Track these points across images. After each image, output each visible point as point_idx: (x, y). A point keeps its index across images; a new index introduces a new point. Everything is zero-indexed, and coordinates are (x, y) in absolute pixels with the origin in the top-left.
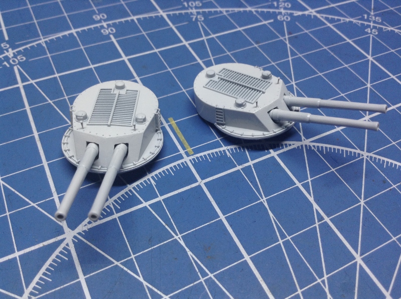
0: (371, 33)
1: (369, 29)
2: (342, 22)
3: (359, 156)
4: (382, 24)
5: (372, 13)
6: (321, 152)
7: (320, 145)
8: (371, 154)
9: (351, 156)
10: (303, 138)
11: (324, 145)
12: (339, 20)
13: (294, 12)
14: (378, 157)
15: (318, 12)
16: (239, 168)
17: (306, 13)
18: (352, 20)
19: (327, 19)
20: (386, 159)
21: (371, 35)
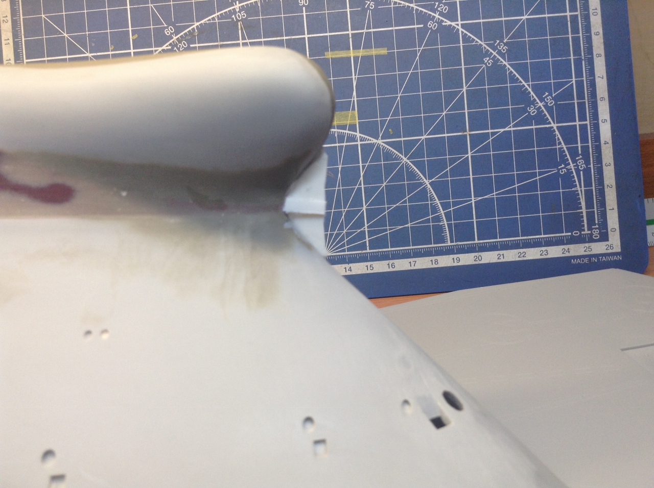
0: (486, 64)
1: (488, 58)
2: (474, 43)
3: (401, 160)
4: (502, 55)
5: (505, 41)
6: (383, 150)
7: (386, 146)
8: (408, 161)
9: (397, 158)
10: (380, 138)
11: (388, 147)
12: (473, 40)
13: (445, 20)
14: (410, 164)
15: (463, 26)
16: (337, 145)
17: (453, 24)
18: (482, 43)
19: (464, 36)
20: (413, 167)
21: (484, 66)
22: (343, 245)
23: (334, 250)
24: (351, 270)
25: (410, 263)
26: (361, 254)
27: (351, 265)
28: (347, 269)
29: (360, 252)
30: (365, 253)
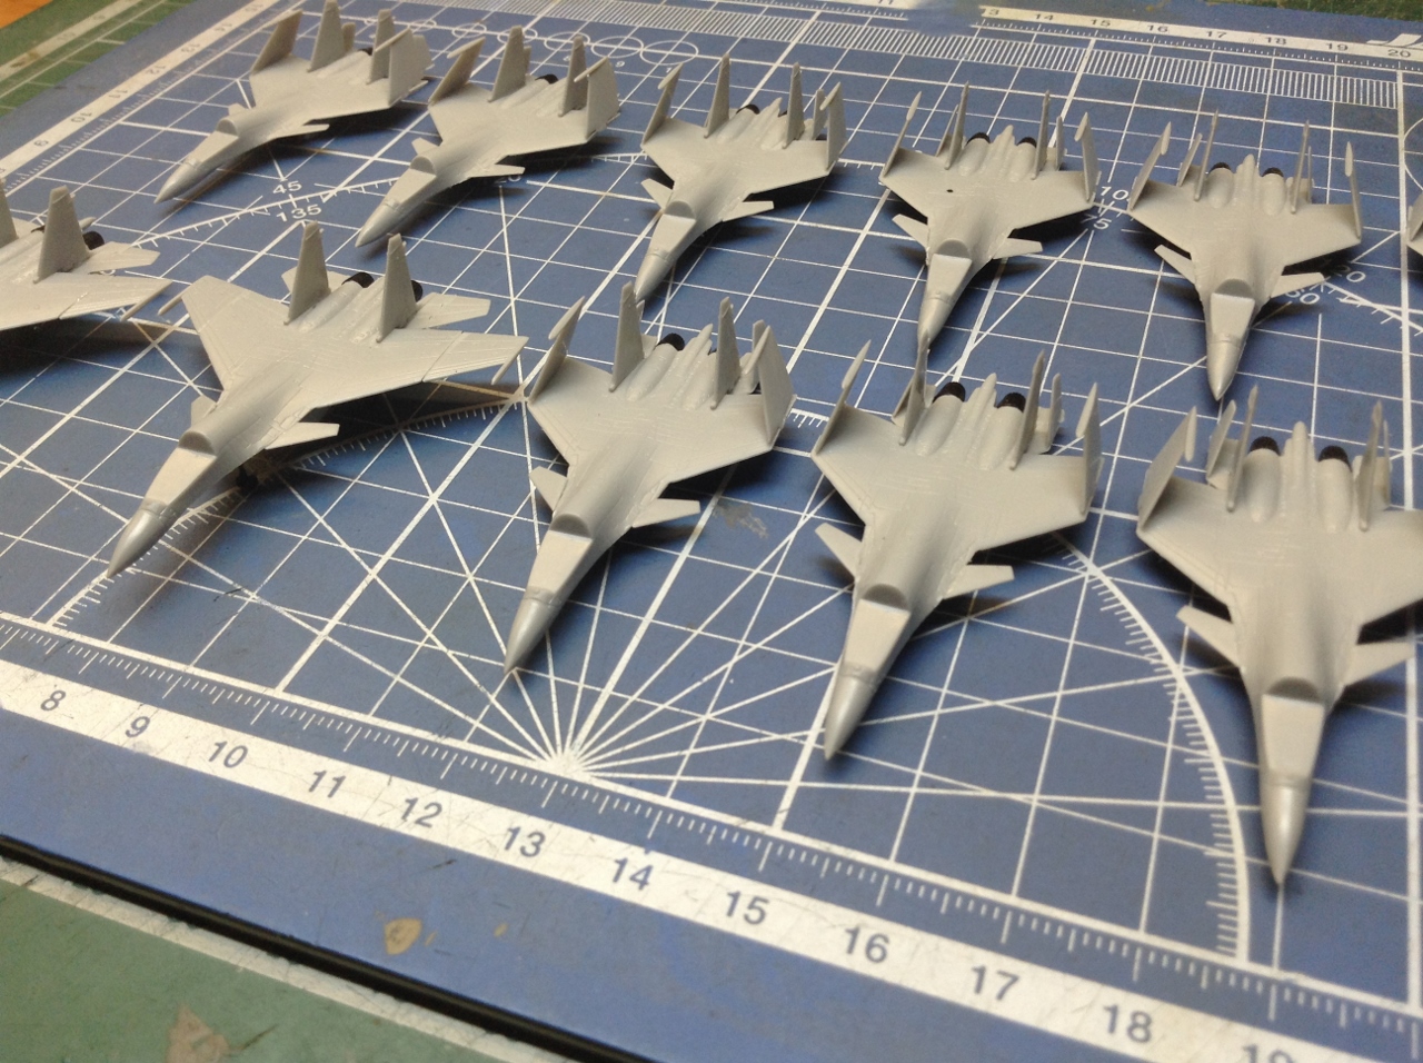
22: (669, 765)
23: (614, 769)
24: (643, 883)
25: (981, 972)
26: (732, 829)
27: (657, 859)
28: (628, 871)
29: (733, 820)
30: (754, 835)
